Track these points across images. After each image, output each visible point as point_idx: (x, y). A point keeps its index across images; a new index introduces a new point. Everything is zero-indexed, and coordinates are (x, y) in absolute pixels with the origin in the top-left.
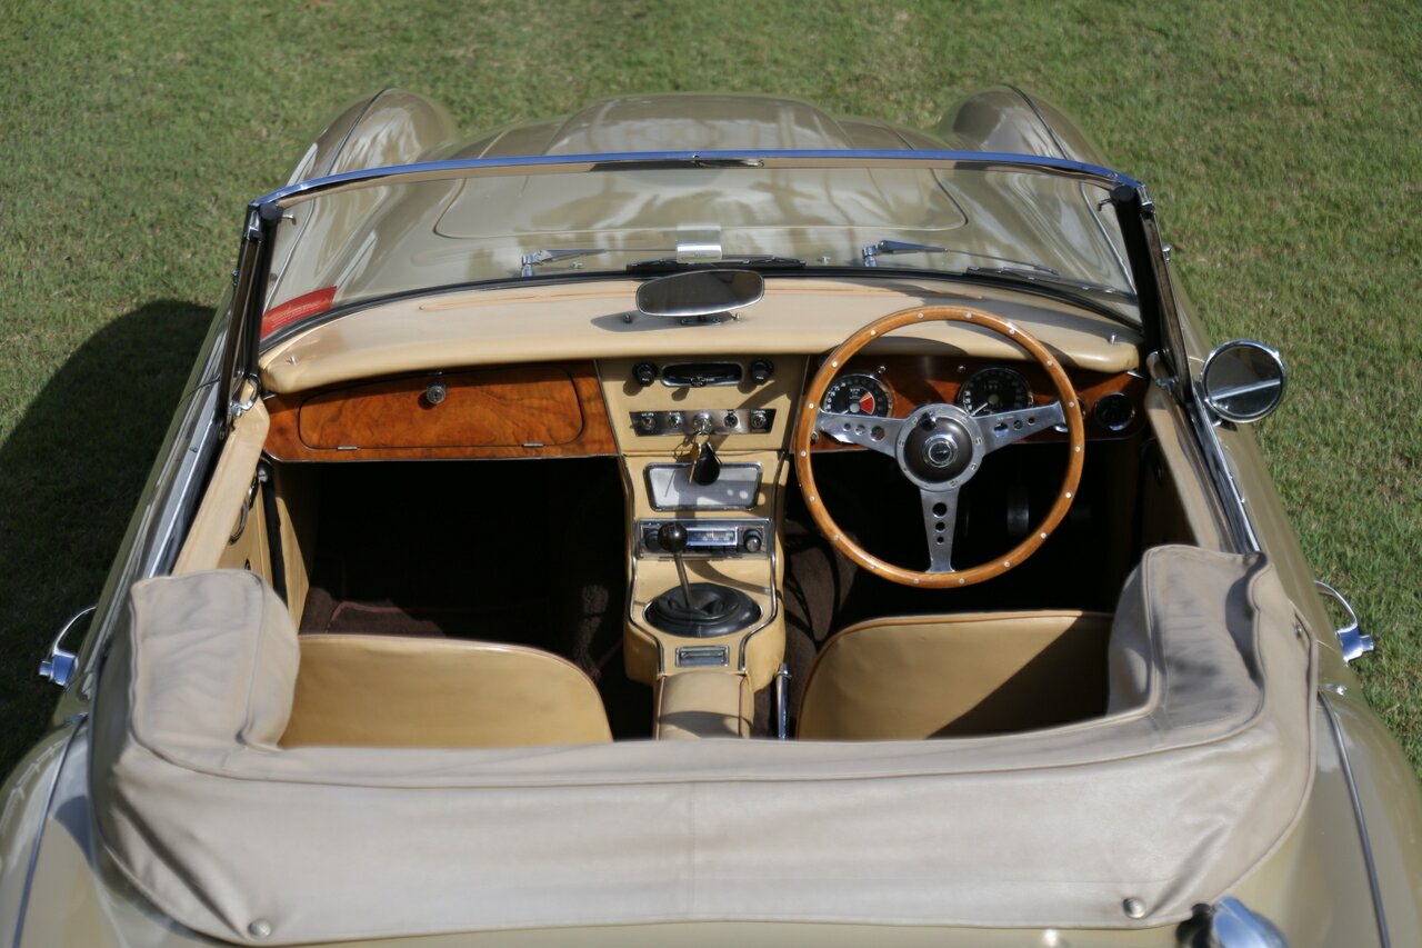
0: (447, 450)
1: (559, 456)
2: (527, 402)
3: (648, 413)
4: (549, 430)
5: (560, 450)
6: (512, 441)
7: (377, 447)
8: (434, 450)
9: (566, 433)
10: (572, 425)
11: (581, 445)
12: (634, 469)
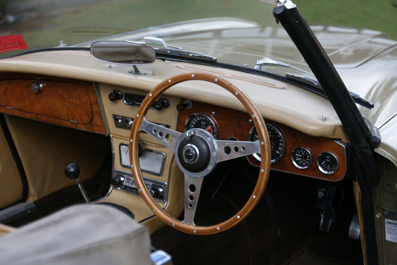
0: (44, 117)
1: (84, 130)
2: (71, 100)
3: (119, 116)
4: (80, 116)
5: (84, 127)
6: (66, 118)
7: (19, 110)
8: (39, 116)
9: (86, 119)
10: (88, 115)
11: (92, 126)
12: (115, 144)
